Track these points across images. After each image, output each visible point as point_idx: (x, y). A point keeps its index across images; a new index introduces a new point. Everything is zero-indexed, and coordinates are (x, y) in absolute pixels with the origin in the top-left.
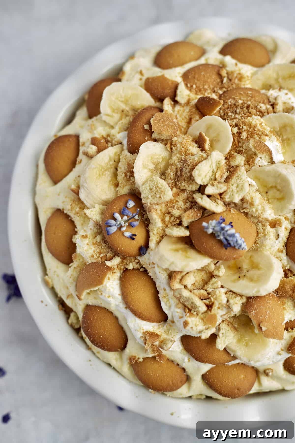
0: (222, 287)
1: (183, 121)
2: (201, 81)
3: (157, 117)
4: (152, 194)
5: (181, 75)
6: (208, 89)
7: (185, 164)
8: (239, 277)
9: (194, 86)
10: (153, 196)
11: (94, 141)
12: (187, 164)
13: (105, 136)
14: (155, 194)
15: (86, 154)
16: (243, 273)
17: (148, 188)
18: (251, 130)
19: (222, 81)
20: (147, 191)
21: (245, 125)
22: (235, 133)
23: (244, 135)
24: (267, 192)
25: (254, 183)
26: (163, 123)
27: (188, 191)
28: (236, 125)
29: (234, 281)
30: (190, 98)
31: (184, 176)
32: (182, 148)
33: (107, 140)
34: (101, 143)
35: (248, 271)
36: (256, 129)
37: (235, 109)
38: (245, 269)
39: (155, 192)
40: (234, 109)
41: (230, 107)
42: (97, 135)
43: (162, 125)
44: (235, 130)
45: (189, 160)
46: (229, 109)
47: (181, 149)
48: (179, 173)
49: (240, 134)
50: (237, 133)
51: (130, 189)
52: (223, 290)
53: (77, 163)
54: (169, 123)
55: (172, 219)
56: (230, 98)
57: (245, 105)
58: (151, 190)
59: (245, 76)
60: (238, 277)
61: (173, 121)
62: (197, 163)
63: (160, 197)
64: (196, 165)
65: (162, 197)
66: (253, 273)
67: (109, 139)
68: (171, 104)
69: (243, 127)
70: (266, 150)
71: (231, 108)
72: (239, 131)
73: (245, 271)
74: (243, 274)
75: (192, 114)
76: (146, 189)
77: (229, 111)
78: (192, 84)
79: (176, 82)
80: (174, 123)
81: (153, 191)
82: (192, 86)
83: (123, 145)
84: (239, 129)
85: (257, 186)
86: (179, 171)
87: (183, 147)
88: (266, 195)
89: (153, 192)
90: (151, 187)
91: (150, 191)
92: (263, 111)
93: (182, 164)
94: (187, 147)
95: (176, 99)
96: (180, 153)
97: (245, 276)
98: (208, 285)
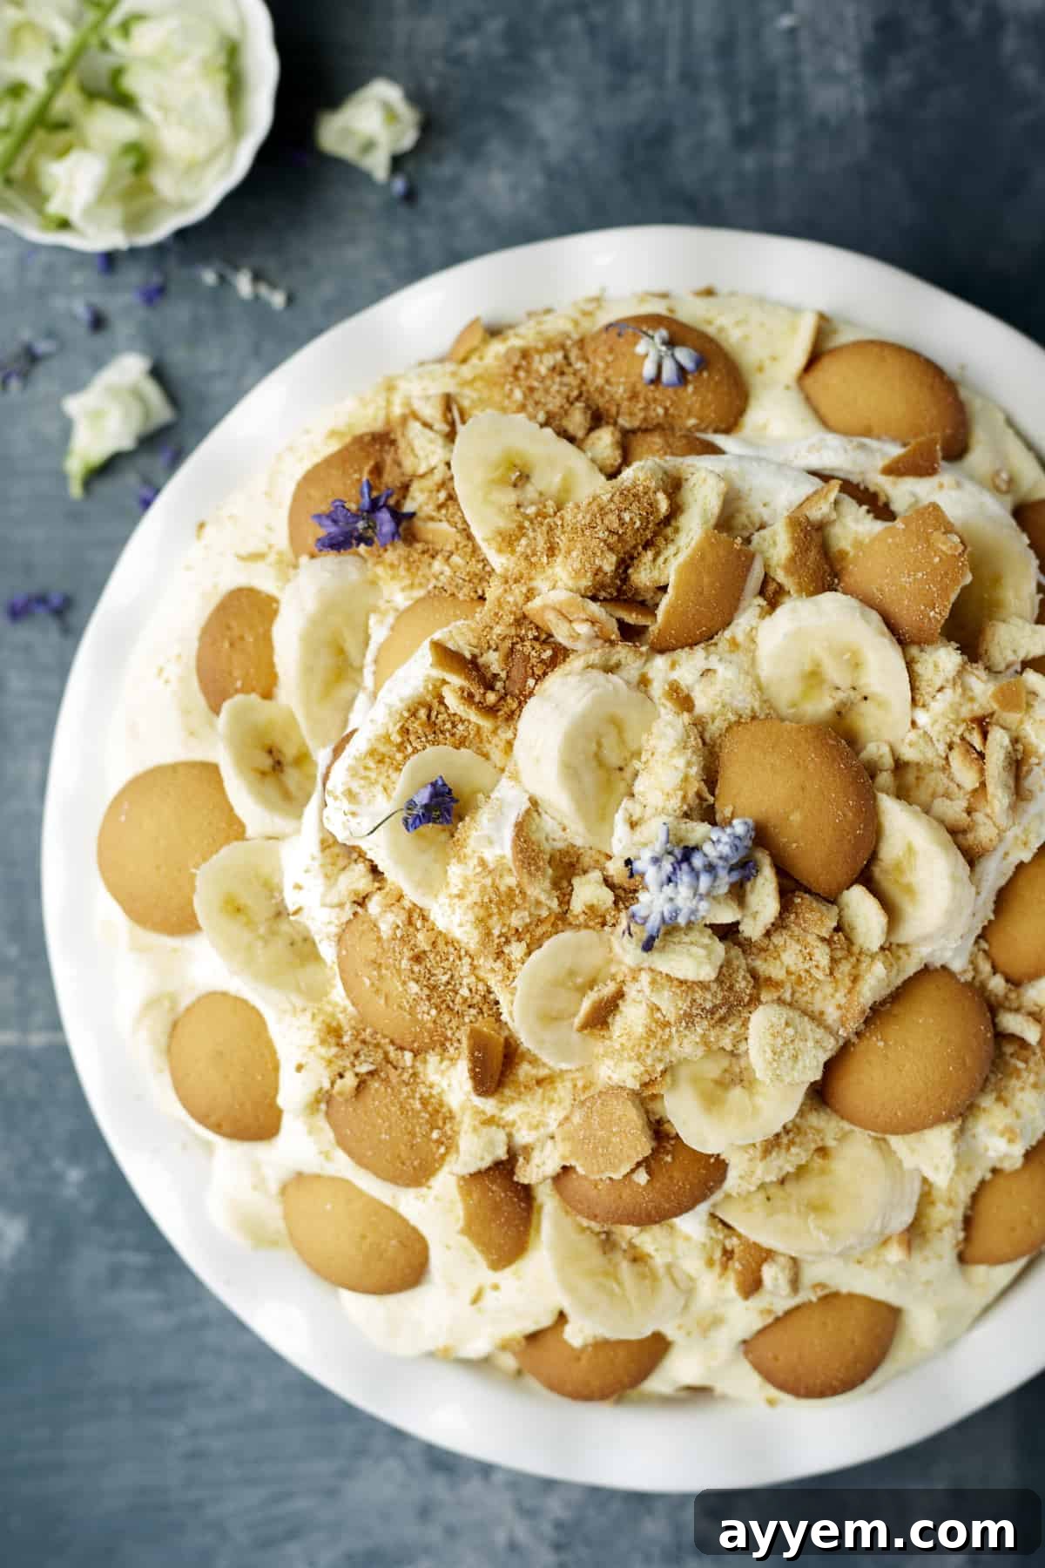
0: (913, 723)
1: (556, 1097)
2: (410, 1126)
3: (603, 1167)
4: (801, 1044)
5: (424, 1190)
6: (418, 1096)
7: (695, 1012)
8: (866, 698)
9: (435, 1135)
10: (801, 1040)
11: (751, 1286)
12: (691, 1008)
13: (717, 1269)
14: (792, 1041)
15: (795, 1284)
16: (848, 697)
17: (800, 1065)
18: (495, 910)
19: (371, 1073)
20: (808, 1061)
21: (489, 934)
22: (524, 944)
23: (517, 920)
24: (621, 769)
25: (619, 818)
26: (609, 1142)
27: (750, 961)
28: (499, 954)
29: (882, 704)
30: (477, 1123)
31: (724, 996)
32: (652, 1046)
33: (725, 1259)
34: (743, 1265)
35: (838, 688)
36: (486, 900)
37: (442, 988)
38: (834, 698)
39: (791, 1047)
40: (444, 991)
41: (444, 1006)
42: (731, 1289)
43: (615, 1140)
44: (516, 950)
45: (681, 1009)
46: (451, 1004)
47: (656, 1048)
48: (722, 1011)
49: (520, 930)
50: (519, 940)
51: (816, 1109)
52: (922, 718)
53: (826, 1291)
54: (596, 1126)
55: (839, 954)
56: (416, 1021)
57: (416, 969)
58: (795, 1057)
59: (317, 1025)
60: (868, 702)
61: (581, 1122)
62: (675, 983)
63: (787, 1024)
64: (682, 982)
65: (783, 1021)
66: (834, 673)
67: (718, 1254)
68: (527, 1160)
69: (499, 937)
70: (525, 842)
71: (445, 1001)
72: (513, 939)
73: (841, 695)
74: (852, 693)
75: (522, 1089)
76: (805, 1067)
77: (458, 999)
78: (433, 1146)
79: (461, 1187)
80: (587, 1118)
81: (793, 1052)
82: (439, 1142)
83: (714, 1206)
84: (508, 942)
85: (623, 805)
86: (717, 1016)
87: (648, 1047)
88: (626, 765)
89: (794, 1049)
90: (790, 1063)
91: (800, 1057)
92: (404, 916)
93: (697, 1019)
94: (642, 1038)
95: (504, 1157)
96: (666, 1044)
97: (854, 689)
98: (930, 762)
